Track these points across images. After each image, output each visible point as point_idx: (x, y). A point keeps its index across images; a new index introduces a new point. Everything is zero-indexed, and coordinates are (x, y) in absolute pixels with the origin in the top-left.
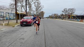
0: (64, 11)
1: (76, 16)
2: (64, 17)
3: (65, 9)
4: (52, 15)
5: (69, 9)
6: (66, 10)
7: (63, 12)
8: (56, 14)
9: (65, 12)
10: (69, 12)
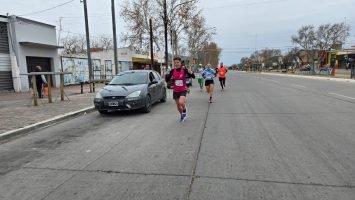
0: (301, 38)
1: (350, 56)
2: (305, 60)
3: (306, 29)
4: (253, 57)
5: (321, 28)
6: (307, 32)
7: (295, 40)
8: (271, 52)
9: (304, 40)
10: (323, 40)
